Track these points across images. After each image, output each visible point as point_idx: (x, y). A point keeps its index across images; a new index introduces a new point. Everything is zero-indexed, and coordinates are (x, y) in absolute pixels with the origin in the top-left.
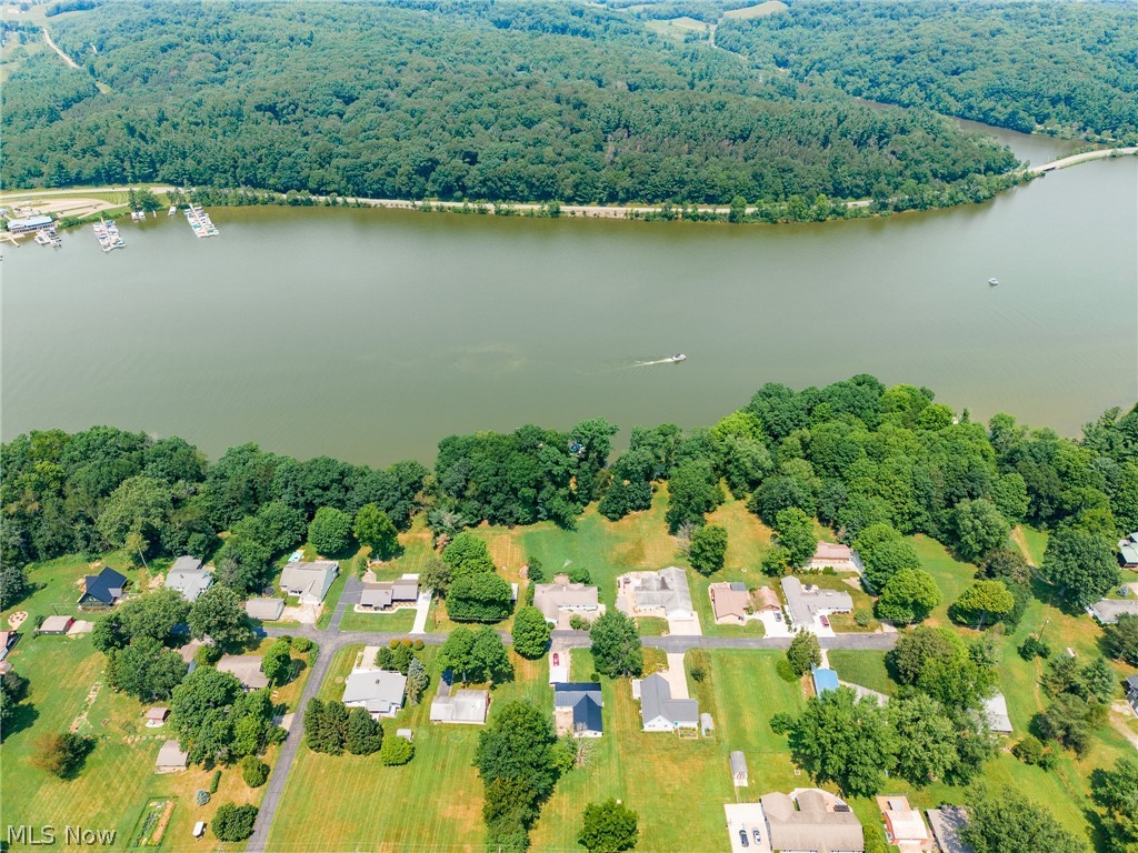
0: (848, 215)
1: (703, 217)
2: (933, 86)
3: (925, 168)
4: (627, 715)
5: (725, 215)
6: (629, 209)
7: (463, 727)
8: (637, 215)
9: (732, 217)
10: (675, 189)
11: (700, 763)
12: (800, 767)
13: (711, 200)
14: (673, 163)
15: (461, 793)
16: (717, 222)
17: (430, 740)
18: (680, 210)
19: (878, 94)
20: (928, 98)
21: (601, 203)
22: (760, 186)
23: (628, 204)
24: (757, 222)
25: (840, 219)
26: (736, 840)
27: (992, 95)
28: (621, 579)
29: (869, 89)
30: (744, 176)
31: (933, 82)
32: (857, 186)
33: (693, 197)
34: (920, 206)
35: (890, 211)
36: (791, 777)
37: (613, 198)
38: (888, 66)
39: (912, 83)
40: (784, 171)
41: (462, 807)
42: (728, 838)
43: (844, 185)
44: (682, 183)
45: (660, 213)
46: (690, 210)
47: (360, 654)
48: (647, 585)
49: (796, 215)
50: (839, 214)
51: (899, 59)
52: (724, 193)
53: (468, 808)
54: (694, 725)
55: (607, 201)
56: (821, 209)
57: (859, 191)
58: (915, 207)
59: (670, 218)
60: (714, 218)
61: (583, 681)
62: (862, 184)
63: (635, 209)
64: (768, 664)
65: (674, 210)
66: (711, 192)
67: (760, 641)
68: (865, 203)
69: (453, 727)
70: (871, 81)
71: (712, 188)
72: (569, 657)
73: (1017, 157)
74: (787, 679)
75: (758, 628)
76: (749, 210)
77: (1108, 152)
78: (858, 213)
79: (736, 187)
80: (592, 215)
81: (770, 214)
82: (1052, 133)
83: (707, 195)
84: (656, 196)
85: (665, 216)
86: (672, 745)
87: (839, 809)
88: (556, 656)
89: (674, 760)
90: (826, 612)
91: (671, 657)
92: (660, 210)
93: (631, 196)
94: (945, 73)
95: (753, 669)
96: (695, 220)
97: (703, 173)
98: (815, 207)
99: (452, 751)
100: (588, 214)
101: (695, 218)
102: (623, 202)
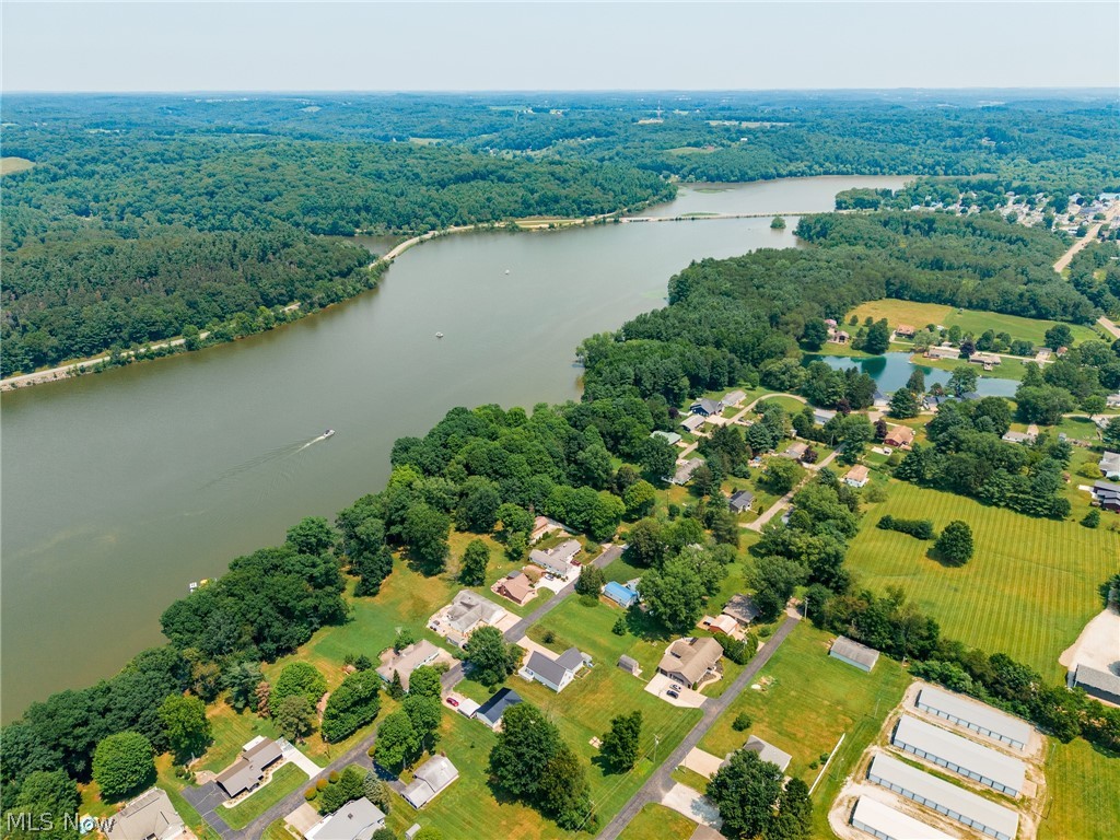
0: (289, 319)
1: (160, 353)
2: (255, 212)
3: (321, 270)
4: (537, 693)
5: (181, 346)
6: (72, 367)
7: (446, 792)
8: (83, 370)
9: (190, 346)
10: (112, 335)
11: (607, 681)
12: (652, 641)
13: (155, 337)
14: (96, 312)
15: (504, 823)
16: (177, 354)
17: (434, 820)
18: (132, 353)
19: (209, 225)
20: (256, 222)
21: (27, 370)
22: (199, 312)
23: (62, 362)
24: (215, 344)
25: (284, 323)
26: (670, 700)
27: (309, 212)
28: (430, 624)
29: (197, 223)
30: (180, 307)
31: (253, 209)
32: (282, 295)
33: (136, 338)
34: (335, 299)
35: (317, 309)
36: (654, 649)
37: (40, 360)
38: (204, 200)
39: (236, 212)
40: (214, 295)
41: (517, 828)
42: (666, 702)
43: (272, 296)
44: (117, 328)
45: (110, 363)
46: (142, 350)
47: (287, 827)
48: (456, 614)
49: (247, 330)
50: (281, 320)
51: (211, 195)
52: (167, 327)
53: (521, 825)
54: (581, 665)
55: (34, 367)
56: (266, 318)
57: (285, 298)
58: (332, 301)
59: (123, 364)
60: (171, 351)
61: (487, 700)
62: (284, 291)
63: (79, 365)
64: (576, 606)
65: (125, 354)
66: (153, 329)
67: (557, 597)
68: (294, 306)
69: (439, 799)
70: (195, 216)
71: (153, 324)
72: (458, 695)
73: (371, 253)
74: (594, 605)
75: (546, 592)
76: (203, 335)
77: (417, 239)
78: (294, 313)
79: (176, 318)
80: (25, 385)
81: (225, 334)
82: (370, 233)
83: (151, 333)
84: (93, 347)
85: (119, 362)
86: (583, 686)
87: (692, 643)
88: (449, 701)
89: (593, 692)
90: (570, 558)
91: (520, 643)
92: (108, 358)
93: (63, 354)
94: (260, 201)
95: (570, 615)
96: (152, 359)
97: (136, 314)
98: (261, 319)
99: (460, 811)
100: (19, 385)
101: (151, 356)
102: (54, 363)
